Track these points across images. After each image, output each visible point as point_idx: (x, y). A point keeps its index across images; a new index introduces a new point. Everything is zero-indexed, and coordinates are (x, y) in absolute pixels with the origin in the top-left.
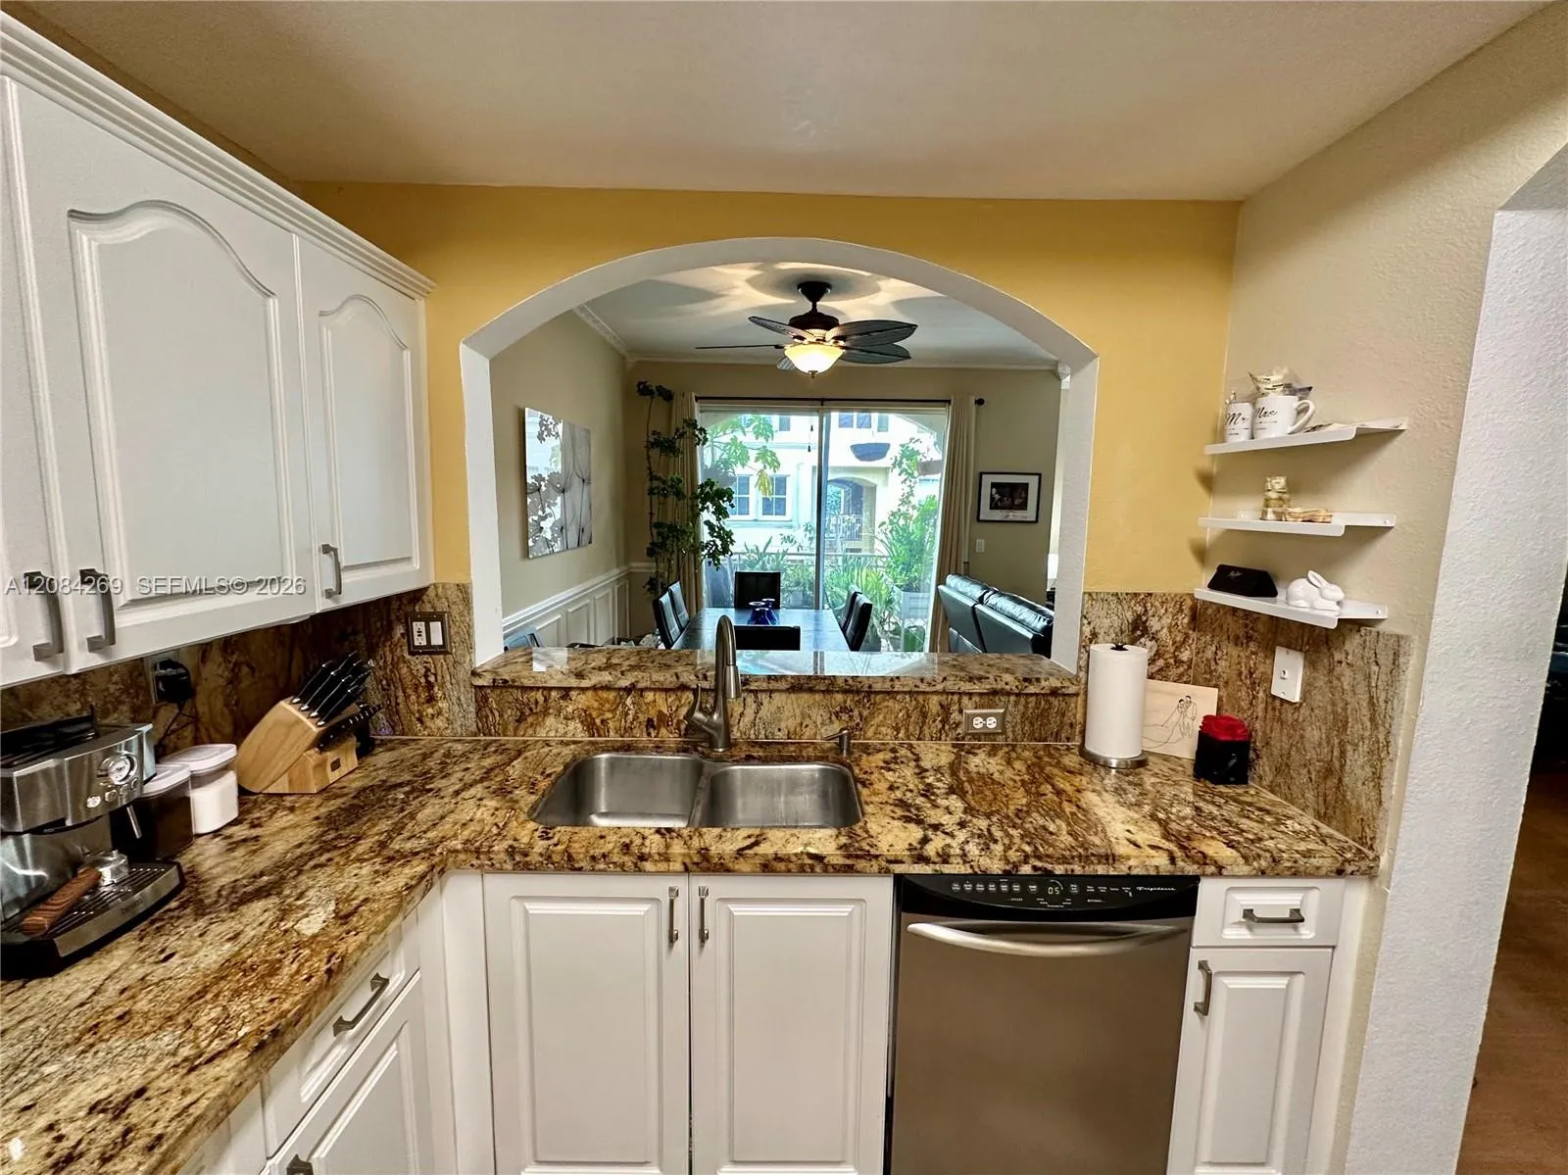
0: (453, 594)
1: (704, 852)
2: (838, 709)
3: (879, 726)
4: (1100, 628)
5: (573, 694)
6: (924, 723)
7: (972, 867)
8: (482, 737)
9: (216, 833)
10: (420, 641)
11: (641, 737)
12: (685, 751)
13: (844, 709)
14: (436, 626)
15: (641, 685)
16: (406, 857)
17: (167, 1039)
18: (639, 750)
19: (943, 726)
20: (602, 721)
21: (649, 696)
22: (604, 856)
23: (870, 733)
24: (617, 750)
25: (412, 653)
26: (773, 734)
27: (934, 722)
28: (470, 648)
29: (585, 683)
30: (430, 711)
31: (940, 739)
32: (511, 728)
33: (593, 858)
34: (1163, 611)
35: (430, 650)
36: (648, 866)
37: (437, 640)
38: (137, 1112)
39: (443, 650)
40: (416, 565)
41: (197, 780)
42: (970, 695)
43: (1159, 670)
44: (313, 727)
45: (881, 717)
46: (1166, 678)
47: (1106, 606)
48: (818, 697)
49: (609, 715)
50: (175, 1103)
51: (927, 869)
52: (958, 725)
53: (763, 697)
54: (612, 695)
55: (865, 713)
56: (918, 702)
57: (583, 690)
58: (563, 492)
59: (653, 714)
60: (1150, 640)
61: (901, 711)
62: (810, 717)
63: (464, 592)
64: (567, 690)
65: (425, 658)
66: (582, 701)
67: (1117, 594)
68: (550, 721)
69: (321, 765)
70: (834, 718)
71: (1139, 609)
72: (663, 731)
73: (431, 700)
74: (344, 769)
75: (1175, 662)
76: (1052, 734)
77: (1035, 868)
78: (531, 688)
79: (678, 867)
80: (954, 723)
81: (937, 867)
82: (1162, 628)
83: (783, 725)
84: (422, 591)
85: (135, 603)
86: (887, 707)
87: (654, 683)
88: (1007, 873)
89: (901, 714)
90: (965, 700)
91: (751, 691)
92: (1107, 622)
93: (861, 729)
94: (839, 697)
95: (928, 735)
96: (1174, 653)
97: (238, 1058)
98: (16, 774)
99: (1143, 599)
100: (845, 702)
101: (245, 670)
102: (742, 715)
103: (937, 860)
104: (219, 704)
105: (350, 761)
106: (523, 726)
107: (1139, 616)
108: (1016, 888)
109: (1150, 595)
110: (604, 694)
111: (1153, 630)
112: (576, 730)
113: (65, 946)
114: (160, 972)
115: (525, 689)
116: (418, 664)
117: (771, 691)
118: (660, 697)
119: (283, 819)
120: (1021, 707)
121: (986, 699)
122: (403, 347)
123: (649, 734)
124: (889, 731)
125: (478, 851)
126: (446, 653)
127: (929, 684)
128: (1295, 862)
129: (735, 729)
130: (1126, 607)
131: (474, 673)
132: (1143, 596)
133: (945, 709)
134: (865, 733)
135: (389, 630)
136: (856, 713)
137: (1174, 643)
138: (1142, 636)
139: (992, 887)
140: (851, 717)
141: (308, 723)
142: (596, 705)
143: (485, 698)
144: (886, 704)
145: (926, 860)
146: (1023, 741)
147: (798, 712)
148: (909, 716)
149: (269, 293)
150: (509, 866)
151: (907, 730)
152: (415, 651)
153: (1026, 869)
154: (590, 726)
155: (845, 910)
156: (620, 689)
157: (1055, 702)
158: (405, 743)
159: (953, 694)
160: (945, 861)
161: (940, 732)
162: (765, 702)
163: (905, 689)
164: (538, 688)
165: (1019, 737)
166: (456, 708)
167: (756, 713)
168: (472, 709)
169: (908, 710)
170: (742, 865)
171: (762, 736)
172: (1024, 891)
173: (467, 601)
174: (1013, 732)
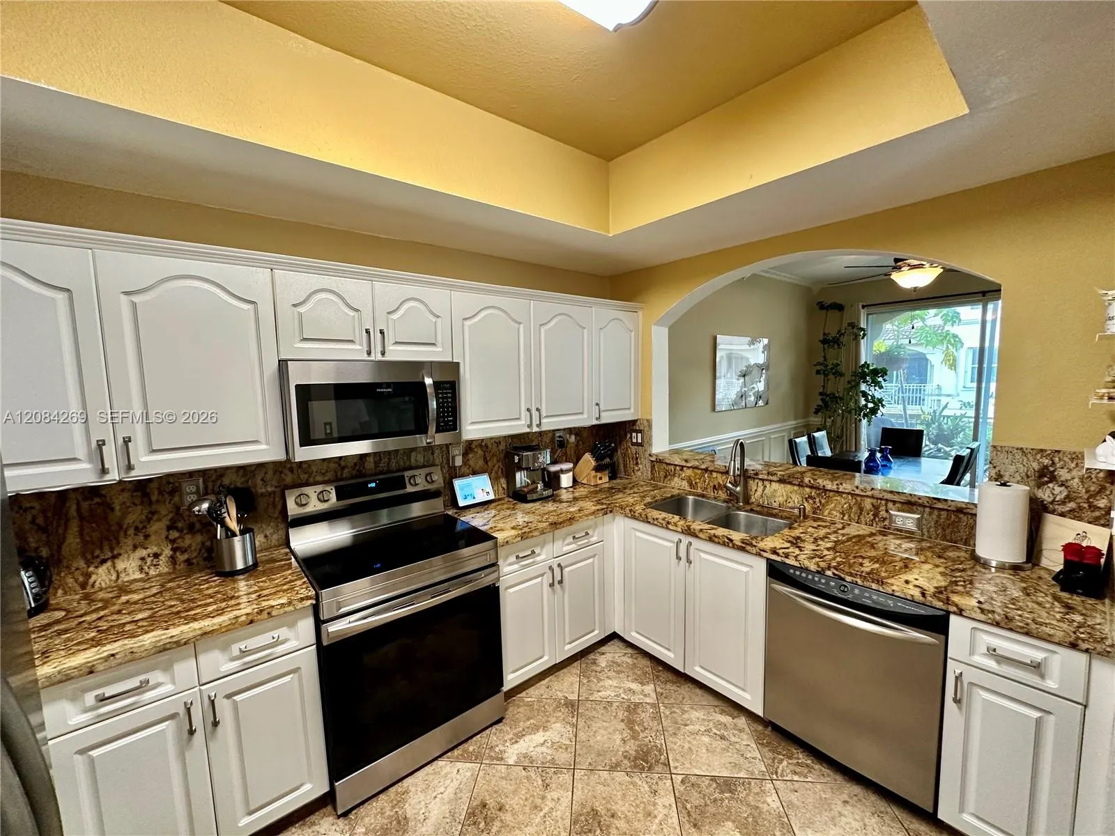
0: (646, 423)
1: (689, 527)
2: (807, 496)
3: (831, 510)
4: (1005, 471)
5: (685, 469)
6: (861, 514)
7: (800, 564)
8: (652, 482)
9: (566, 488)
10: (634, 441)
11: (711, 493)
12: (727, 502)
13: (810, 497)
14: (639, 435)
15: (710, 469)
16: (602, 504)
17: (538, 517)
18: (708, 498)
19: (875, 518)
20: (696, 483)
21: (715, 475)
22: (657, 519)
23: (826, 513)
24: (699, 496)
25: (632, 445)
26: (771, 503)
27: (868, 514)
28: (650, 445)
29: (688, 465)
30: (636, 468)
31: (872, 526)
32: (662, 479)
33: (653, 519)
34: (1073, 465)
35: (637, 444)
36: (670, 527)
37: (640, 441)
38: (530, 524)
39: (641, 445)
40: (632, 411)
41: (562, 471)
42: (894, 502)
43: (1071, 511)
44: (593, 463)
45: (833, 505)
46: (1080, 519)
47: (1010, 457)
48: (796, 488)
49: (698, 481)
50: (535, 525)
51: (779, 559)
52: (885, 519)
53: (767, 483)
54: (699, 472)
55: (823, 501)
56: (857, 500)
57: (689, 468)
58: (744, 376)
59: (716, 483)
60: (1059, 486)
61: (845, 504)
62: (791, 498)
63: (649, 422)
64: (683, 467)
65: (636, 447)
66: (689, 472)
67: (1021, 449)
68: (676, 479)
69: (595, 477)
70: (804, 500)
71: (1046, 461)
72: (720, 492)
73: (637, 464)
74: (603, 481)
75: (1090, 506)
76: (962, 539)
77: (834, 574)
78: (670, 464)
79: (680, 530)
80: (882, 517)
81: (783, 559)
82: (1073, 478)
83: (777, 500)
84: (636, 421)
85: (546, 417)
86: (837, 500)
87: (715, 468)
88: (818, 572)
89: (845, 506)
90: (890, 505)
91: (761, 479)
92: (1013, 468)
93: (820, 510)
94: (808, 490)
95: (863, 522)
96: (1088, 499)
97: (548, 523)
98: (524, 454)
99: (1050, 454)
100: (811, 493)
101: (581, 443)
102: (756, 490)
103: (783, 555)
104: (573, 452)
105: (606, 479)
106: (667, 479)
107: (1046, 467)
108: (823, 581)
109: (1058, 452)
110: (696, 471)
111: (1063, 479)
112: (685, 484)
113: (529, 497)
114: (542, 508)
115: (667, 464)
116: (634, 449)
117: (771, 481)
118: (719, 475)
119: (582, 489)
120: (934, 517)
121: (906, 507)
122: (631, 331)
123: (714, 492)
124: (838, 514)
125: (622, 508)
126: (642, 446)
127: (862, 491)
128: (1027, 624)
129: (753, 497)
130: (1031, 459)
131: (650, 455)
132: (1049, 452)
133: (876, 508)
134: (823, 512)
135: (626, 435)
136: (817, 500)
137: (1087, 491)
138: (1050, 482)
139: (810, 577)
140: (815, 502)
141: (592, 461)
142: (693, 475)
143: (654, 466)
144: (835, 498)
145: (778, 554)
146: (936, 539)
147: (784, 493)
148: (851, 508)
149: (584, 328)
150: (630, 515)
151: (850, 516)
152: (633, 444)
153: (829, 573)
154: (691, 484)
155: (745, 569)
156: (702, 469)
157: (964, 518)
158: (627, 479)
159: (881, 499)
160: (787, 557)
161: (872, 521)
162: (768, 486)
163: (847, 491)
164: (672, 464)
165: (933, 537)
166: (644, 468)
167: (763, 491)
168: (650, 470)
169: (850, 505)
170: (701, 535)
171: (766, 503)
172: (827, 584)
173: (650, 426)
174: (928, 531)
